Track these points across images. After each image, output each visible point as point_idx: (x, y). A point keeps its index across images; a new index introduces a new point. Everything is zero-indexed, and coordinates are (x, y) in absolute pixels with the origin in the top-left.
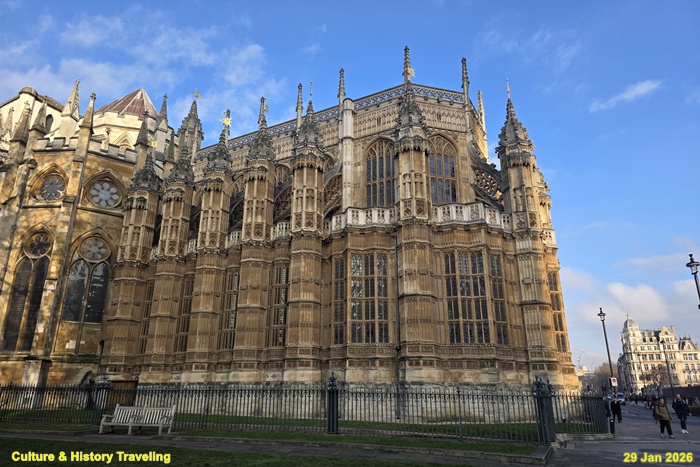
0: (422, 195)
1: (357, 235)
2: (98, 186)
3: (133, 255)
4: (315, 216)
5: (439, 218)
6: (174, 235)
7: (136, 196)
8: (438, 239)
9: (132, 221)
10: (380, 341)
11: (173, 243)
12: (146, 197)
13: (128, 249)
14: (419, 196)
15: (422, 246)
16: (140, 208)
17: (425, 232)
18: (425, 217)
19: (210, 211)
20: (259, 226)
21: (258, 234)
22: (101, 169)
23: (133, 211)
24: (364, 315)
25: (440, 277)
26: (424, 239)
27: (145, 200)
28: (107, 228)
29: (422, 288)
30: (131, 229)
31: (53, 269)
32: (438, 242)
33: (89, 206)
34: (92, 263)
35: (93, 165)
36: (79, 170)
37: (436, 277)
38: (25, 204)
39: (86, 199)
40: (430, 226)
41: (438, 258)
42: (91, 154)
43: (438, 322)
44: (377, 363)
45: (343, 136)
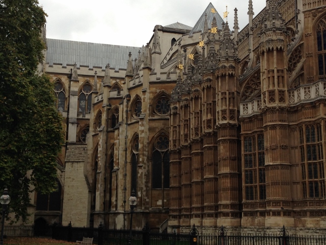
0: (274, 86)
1: (248, 123)
2: (160, 103)
3: (175, 145)
4: (228, 111)
5: (295, 99)
9: (172, 124)
10: (261, 199)
11: (186, 136)
13: (172, 141)
16: (174, 114)
18: (276, 104)
20: (209, 121)
22: (158, 91)
23: (172, 116)
25: (297, 147)
30: (172, 128)
31: (141, 160)
32: (294, 120)
33: (156, 117)
34: (163, 152)
35: (153, 89)
36: (146, 96)
37: (292, 148)
38: (129, 122)
39: (153, 113)
40: (281, 110)
41: (295, 133)
42: (151, 83)
43: (294, 183)
44: (258, 214)
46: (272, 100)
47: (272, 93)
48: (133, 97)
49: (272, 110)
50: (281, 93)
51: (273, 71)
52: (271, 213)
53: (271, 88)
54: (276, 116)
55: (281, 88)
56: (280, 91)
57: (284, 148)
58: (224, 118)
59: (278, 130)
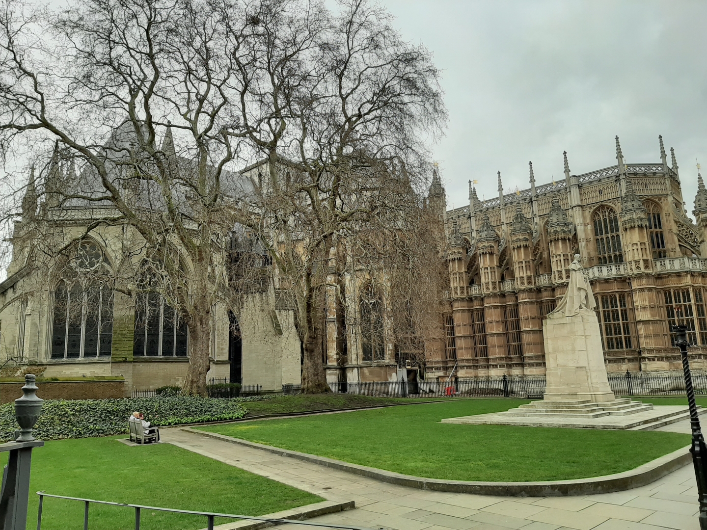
0: (647, 256)
5: (659, 268)
8: (659, 282)
10: (627, 347)
11: (462, 288)
14: (645, 258)
15: (650, 290)
17: (651, 280)
18: (650, 271)
19: (489, 268)
20: (529, 278)
24: (613, 333)
25: (662, 307)
26: (651, 285)
29: (652, 316)
32: (660, 285)
37: (660, 307)
41: (662, 295)
43: (663, 335)
44: (626, 361)
45: (574, 204)
52: (656, 359)
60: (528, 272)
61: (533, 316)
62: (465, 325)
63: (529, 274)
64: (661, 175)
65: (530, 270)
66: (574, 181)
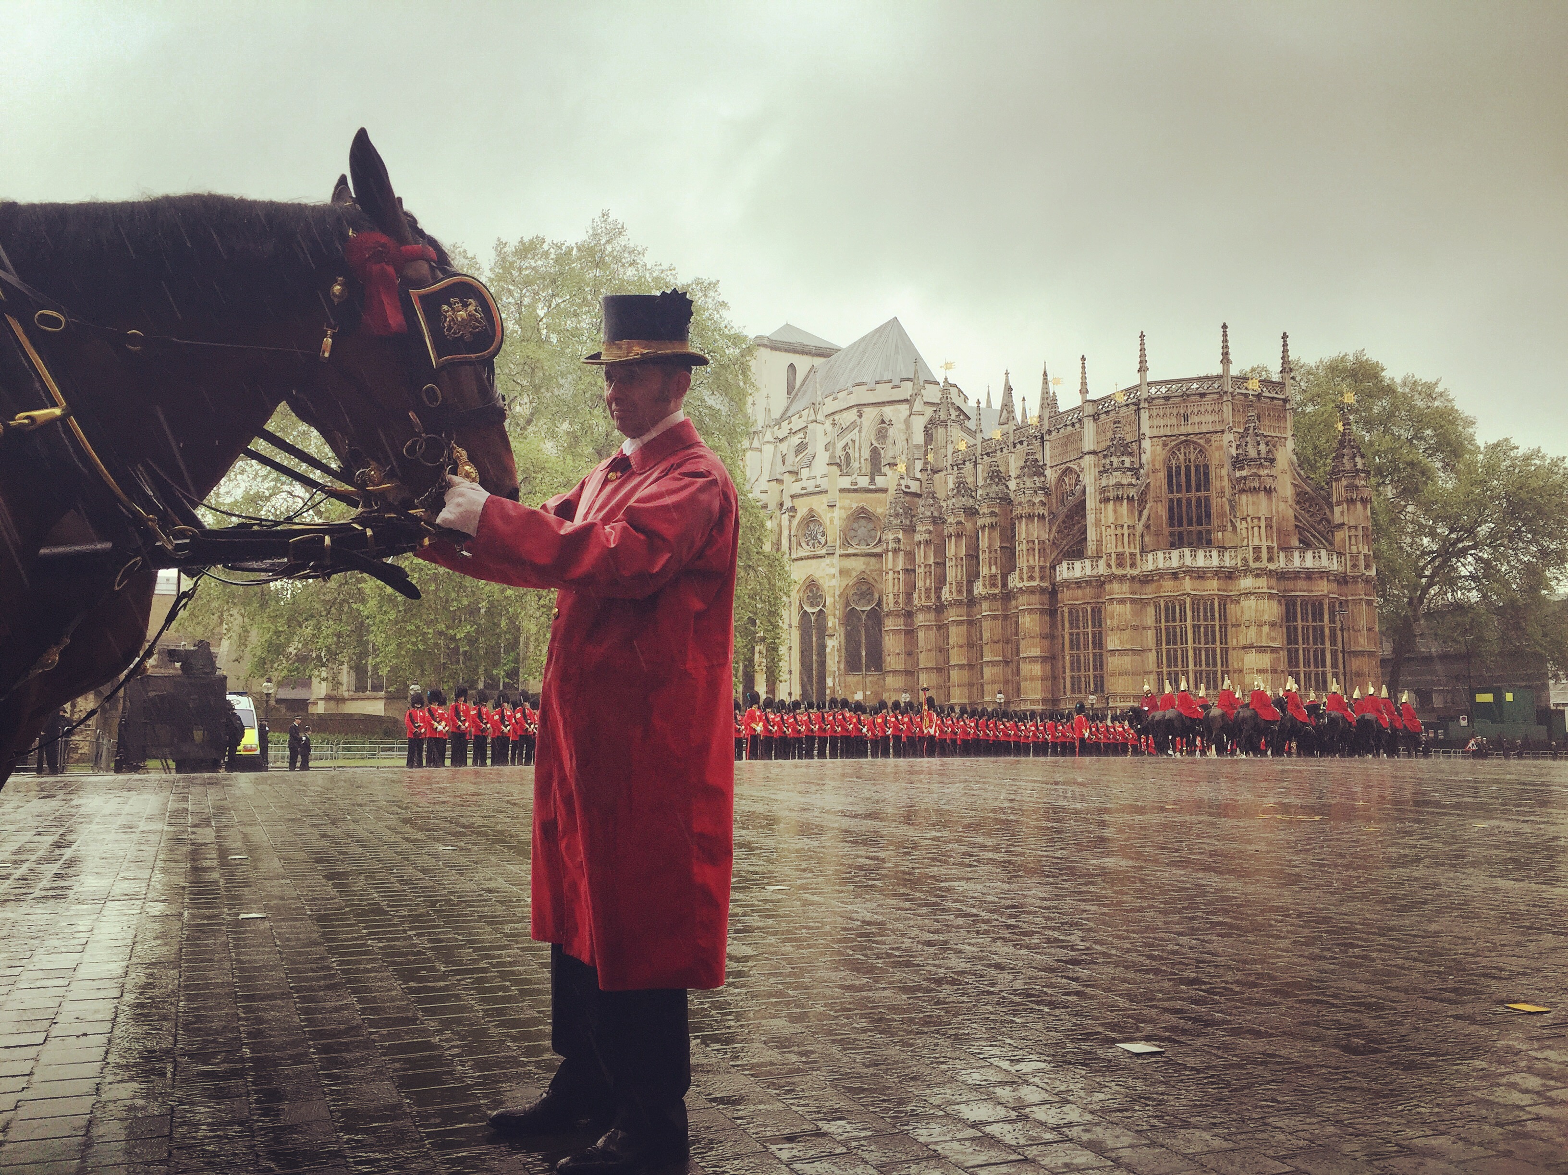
1: (1073, 589)
2: (855, 526)
3: (896, 603)
4: (1037, 569)
6: (928, 581)
7: (891, 536)
9: (890, 566)
11: (928, 590)
12: (900, 536)
13: (891, 596)
15: (1121, 601)
16: (896, 551)
18: (1128, 571)
20: (993, 577)
21: (994, 585)
22: (854, 506)
23: (890, 554)
25: (1150, 628)
27: (899, 540)
28: (871, 571)
30: (891, 573)
31: (830, 624)
32: (1149, 592)
33: (850, 551)
34: (863, 611)
35: (846, 503)
36: (835, 515)
37: (1144, 628)
38: (794, 556)
39: (846, 543)
40: (1133, 578)
41: (1148, 609)
42: (842, 491)
43: (1146, 673)
45: (1086, 450)
46: (1120, 565)
47: (1119, 556)
48: (802, 512)
49: (1122, 578)
50: (1133, 555)
51: (1122, 526)
53: (1120, 550)
54: (1126, 587)
55: (1132, 550)
56: (1131, 554)
57: (1135, 628)
58: (1031, 578)
59: (1128, 605)
60: (993, 568)
61: (996, 639)
62: (930, 650)
63: (994, 570)
64: (1216, 396)
65: (996, 564)
66: (1089, 409)
